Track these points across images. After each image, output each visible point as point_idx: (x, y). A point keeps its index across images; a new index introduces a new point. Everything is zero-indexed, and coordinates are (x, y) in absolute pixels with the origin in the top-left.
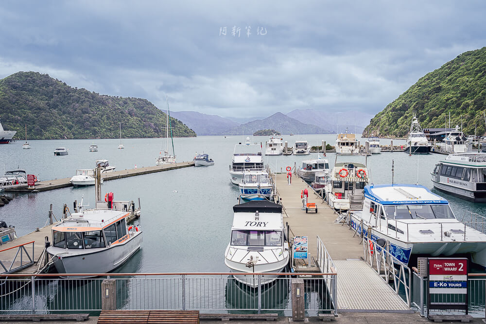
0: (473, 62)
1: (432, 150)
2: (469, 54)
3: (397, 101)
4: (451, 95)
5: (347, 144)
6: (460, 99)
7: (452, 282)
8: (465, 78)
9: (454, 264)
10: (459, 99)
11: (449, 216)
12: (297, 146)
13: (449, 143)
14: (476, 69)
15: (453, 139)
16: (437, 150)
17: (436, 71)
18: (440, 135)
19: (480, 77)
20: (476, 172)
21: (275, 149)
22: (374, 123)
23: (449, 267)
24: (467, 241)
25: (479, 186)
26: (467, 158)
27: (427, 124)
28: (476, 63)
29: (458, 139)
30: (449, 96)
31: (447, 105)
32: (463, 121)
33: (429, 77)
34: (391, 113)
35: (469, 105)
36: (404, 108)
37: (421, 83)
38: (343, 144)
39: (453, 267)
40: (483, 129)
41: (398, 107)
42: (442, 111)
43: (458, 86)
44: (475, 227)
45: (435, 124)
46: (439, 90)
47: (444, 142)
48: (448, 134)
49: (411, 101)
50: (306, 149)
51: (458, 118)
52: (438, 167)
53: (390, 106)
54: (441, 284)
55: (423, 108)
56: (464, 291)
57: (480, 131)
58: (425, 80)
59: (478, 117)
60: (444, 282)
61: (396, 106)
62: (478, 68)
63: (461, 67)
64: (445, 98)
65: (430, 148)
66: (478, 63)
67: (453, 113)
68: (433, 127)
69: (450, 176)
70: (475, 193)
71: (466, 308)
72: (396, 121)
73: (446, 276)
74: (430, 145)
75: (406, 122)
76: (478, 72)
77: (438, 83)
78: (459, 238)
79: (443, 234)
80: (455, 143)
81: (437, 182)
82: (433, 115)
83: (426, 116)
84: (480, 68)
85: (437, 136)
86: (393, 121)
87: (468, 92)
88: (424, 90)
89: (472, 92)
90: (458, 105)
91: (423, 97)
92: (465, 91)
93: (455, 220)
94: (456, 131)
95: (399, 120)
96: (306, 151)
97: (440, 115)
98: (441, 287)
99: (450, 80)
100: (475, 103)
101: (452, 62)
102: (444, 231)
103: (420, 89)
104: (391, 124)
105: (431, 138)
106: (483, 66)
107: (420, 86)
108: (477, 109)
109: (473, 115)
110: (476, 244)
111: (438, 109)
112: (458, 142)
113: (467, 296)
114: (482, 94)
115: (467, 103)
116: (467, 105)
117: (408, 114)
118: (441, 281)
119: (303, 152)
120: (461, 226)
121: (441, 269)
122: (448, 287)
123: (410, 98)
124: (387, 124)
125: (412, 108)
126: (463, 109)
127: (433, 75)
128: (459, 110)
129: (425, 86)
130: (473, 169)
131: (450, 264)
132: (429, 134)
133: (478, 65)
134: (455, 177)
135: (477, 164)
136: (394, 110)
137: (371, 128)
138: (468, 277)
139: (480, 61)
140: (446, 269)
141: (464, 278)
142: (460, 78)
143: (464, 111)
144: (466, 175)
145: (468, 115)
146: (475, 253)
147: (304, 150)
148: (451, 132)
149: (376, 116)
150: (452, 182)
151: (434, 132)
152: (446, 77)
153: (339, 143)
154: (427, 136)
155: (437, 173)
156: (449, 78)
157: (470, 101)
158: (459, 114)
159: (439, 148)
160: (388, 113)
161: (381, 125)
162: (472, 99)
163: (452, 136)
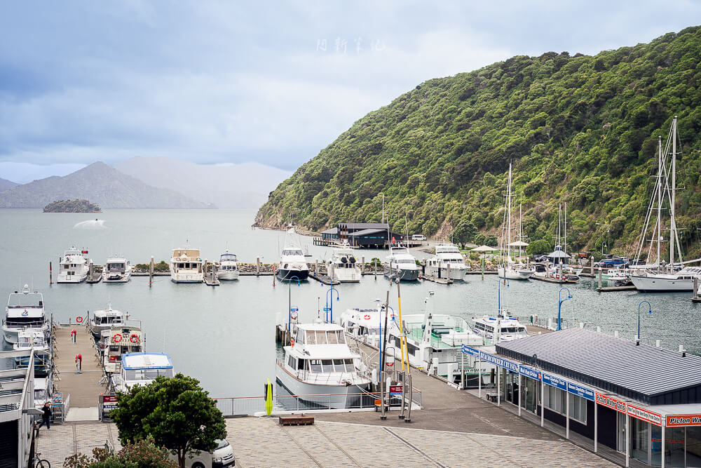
0: (435, 103)
2: (435, 83)
3: (316, 161)
4: (395, 162)
5: (188, 265)
6: (407, 170)
8: (420, 132)
10: (406, 168)
12: (109, 268)
14: (437, 117)
17: (382, 109)
19: (442, 132)
21: (73, 273)
22: (275, 199)
28: (439, 104)
30: (393, 162)
31: (388, 178)
32: (407, 210)
33: (371, 120)
34: (303, 183)
35: (419, 181)
36: (325, 176)
37: (356, 131)
38: (181, 266)
40: (436, 224)
41: (315, 173)
42: (380, 189)
43: (408, 144)
46: (378, 148)
49: (337, 164)
50: (123, 273)
51: (401, 203)
53: (302, 170)
55: (351, 180)
57: (430, 227)
58: (363, 125)
59: (428, 205)
61: (312, 171)
62: (440, 116)
63: (421, 108)
64: (386, 167)
66: (442, 106)
67: (395, 193)
72: (310, 199)
75: (324, 204)
76: (439, 123)
77: (384, 133)
82: (364, 196)
83: (354, 196)
84: (444, 114)
86: (306, 199)
87: (420, 158)
88: (359, 146)
89: (426, 159)
90: (404, 181)
91: (354, 160)
92: (416, 156)
95: (314, 199)
96: (123, 276)
97: (376, 195)
99: (398, 132)
100: (428, 178)
101: (409, 95)
103: (353, 142)
104: (302, 204)
105: (350, 240)
106: (448, 113)
107: (353, 137)
108: (431, 189)
109: (423, 199)
111: (374, 184)
114: (439, 163)
115: (416, 178)
116: (416, 182)
117: (329, 188)
119: (119, 278)
123: (336, 157)
124: (296, 203)
125: (335, 179)
126: (411, 187)
127: (377, 117)
128: (404, 189)
129: (362, 138)
133: (442, 110)
136: (307, 178)
137: (270, 208)
139: (446, 103)
142: (412, 131)
143: (412, 190)
145: (415, 199)
147: (120, 275)
149: (279, 187)
151: (355, 231)
152: (397, 122)
153: (175, 264)
156: (399, 126)
157: (421, 176)
158: (403, 195)
160: (298, 183)
161: (285, 205)
162: (424, 170)
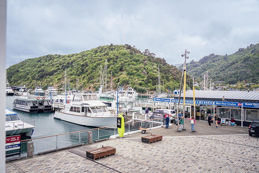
1: (14, 94)
2: (30, 59)
4: (23, 74)
6: (26, 76)
7: (15, 145)
8: (28, 68)
9: (15, 138)
11: (18, 119)
13: (21, 92)
15: (23, 90)
16: (16, 94)
17: (17, 64)
18: (18, 89)
19: (34, 68)
20: (30, 102)
23: (13, 139)
24: (24, 128)
25: (31, 107)
26: (27, 97)
27: (13, 84)
28: (32, 63)
29: (25, 90)
31: (21, 77)
32: (27, 84)
33: (14, 66)
37: (11, 68)
39: (14, 139)
42: (19, 80)
43: (25, 70)
44: (28, 122)
45: (16, 84)
46: (18, 71)
47: (19, 91)
48: (21, 88)
51: (25, 82)
52: (16, 101)
54: (9, 147)
55: (11, 78)
56: (19, 148)
57: (34, 87)
59: (33, 83)
60: (11, 145)
63: (27, 64)
64: (21, 75)
65: (13, 93)
67: (23, 80)
68: (16, 86)
69: (20, 104)
70: (30, 110)
71: (19, 154)
73: (12, 143)
74: (13, 92)
76: (33, 66)
77: (18, 69)
78: (21, 127)
79: (15, 127)
80: (24, 92)
81: (15, 106)
82: (15, 81)
83: (12, 81)
84: (34, 65)
85: (17, 89)
87: (29, 73)
88: (12, 71)
89: (31, 73)
91: (11, 74)
93: (20, 121)
94: (24, 87)
97: (18, 81)
98: (10, 148)
99: (22, 68)
101: (24, 61)
102: (15, 125)
103: (10, 70)
105: (14, 89)
108: (32, 79)
109: (31, 82)
110: (28, 129)
111: (17, 78)
112: (25, 91)
113: (20, 149)
114: (34, 74)
116: (29, 78)
118: (9, 146)
120: (22, 123)
121: (9, 140)
122: (12, 147)
126: (27, 79)
127: (16, 66)
128: (26, 79)
129: (12, 70)
130: (29, 101)
131: (13, 138)
132: (14, 88)
134: (22, 104)
135: (31, 99)
138: (21, 142)
140: (12, 140)
141: (19, 143)
142: (26, 68)
144: (27, 104)
145: (29, 82)
146: (27, 132)
148: (22, 88)
150: (21, 106)
151: (16, 87)
154: (12, 89)
155: (15, 103)
156: (22, 67)
157: (30, 77)
158: (26, 81)
159: (17, 93)
162: (31, 76)
163: (22, 89)
